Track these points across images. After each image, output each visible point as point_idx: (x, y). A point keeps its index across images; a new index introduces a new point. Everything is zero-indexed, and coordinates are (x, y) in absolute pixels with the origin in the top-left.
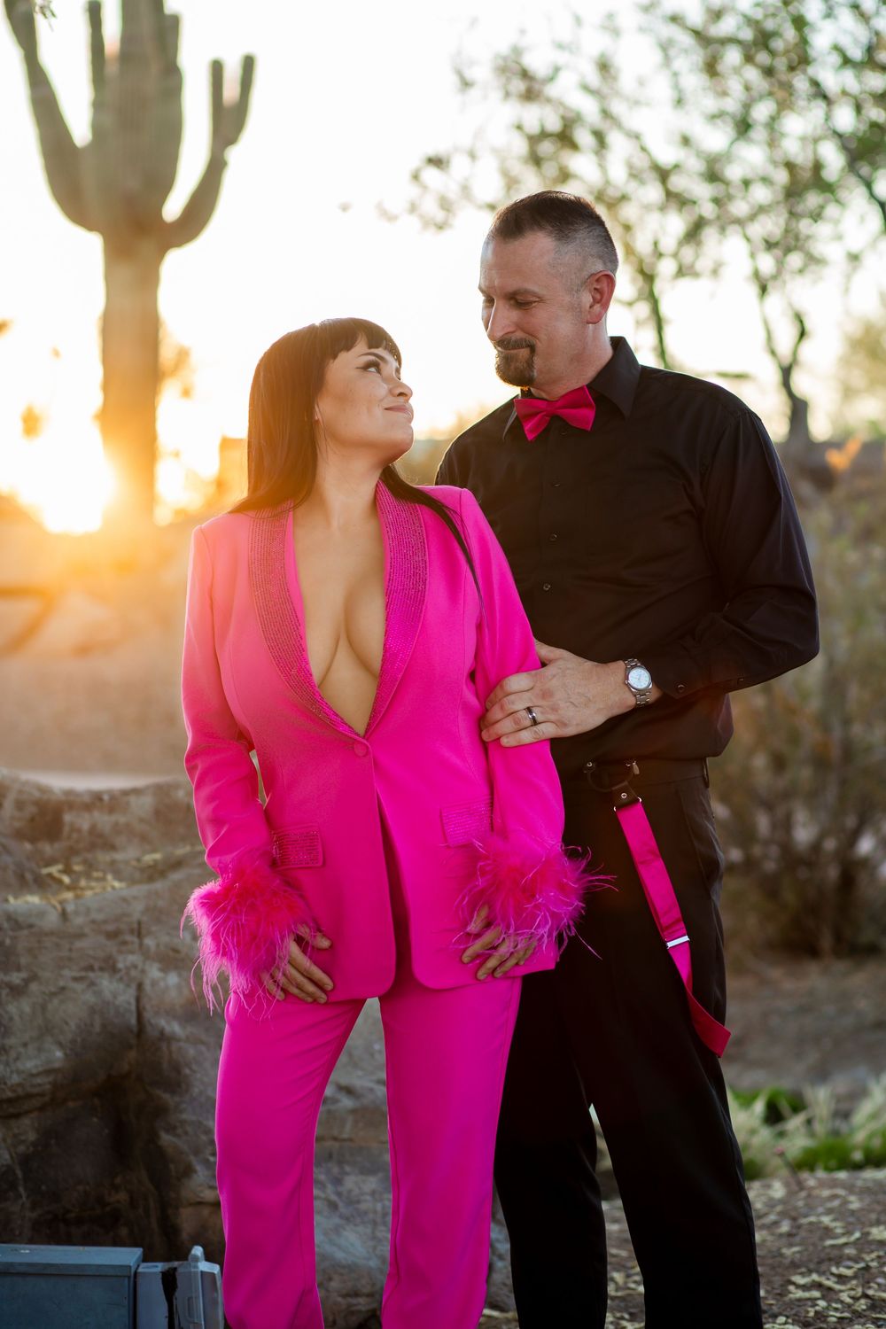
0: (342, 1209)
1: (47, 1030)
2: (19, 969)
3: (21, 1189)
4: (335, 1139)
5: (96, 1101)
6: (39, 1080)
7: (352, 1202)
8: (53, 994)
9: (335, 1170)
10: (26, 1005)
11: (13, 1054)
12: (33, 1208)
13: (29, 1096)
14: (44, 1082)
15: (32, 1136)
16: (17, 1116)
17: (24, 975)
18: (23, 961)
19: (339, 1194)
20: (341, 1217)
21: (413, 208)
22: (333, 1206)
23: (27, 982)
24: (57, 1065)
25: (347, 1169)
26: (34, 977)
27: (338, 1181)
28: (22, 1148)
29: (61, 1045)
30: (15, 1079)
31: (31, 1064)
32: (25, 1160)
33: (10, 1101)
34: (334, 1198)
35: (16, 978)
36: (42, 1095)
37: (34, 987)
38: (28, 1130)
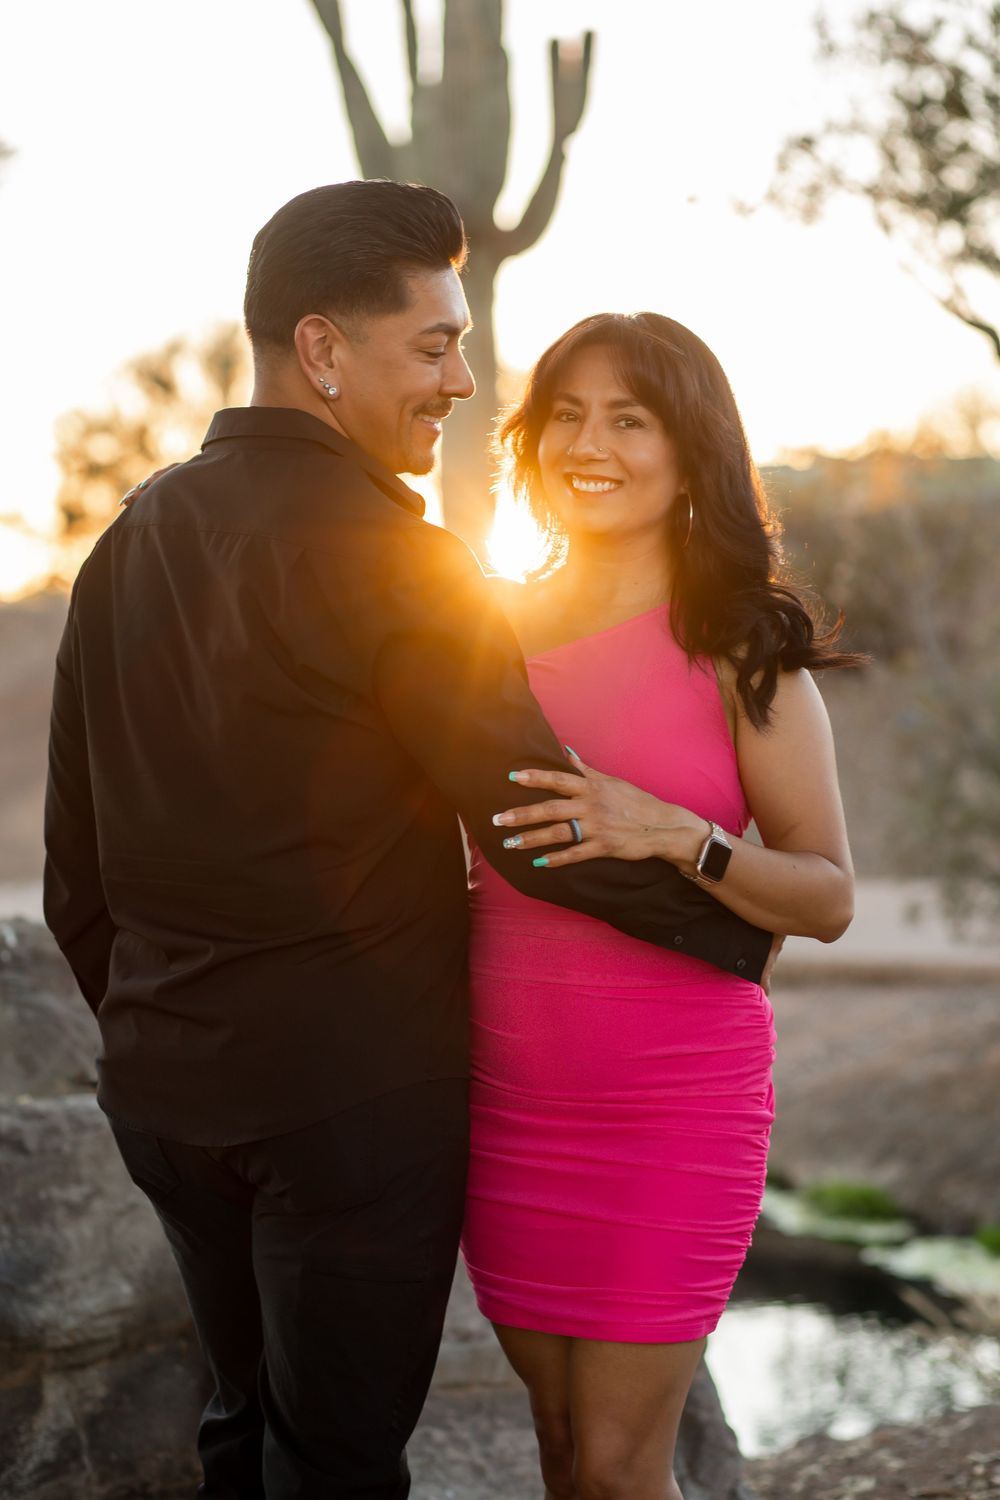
0: (492, 1475)
1: (113, 1259)
2: (78, 1181)
3: (86, 1460)
4: (485, 1384)
5: (183, 1344)
6: (102, 1323)
7: (503, 1464)
8: (121, 1214)
9: (484, 1425)
10: (86, 1228)
11: (69, 1290)
12: (102, 1480)
13: (92, 1343)
14: (110, 1325)
15: (101, 1391)
16: (82, 1366)
17: (85, 1189)
18: (86, 1171)
19: (487, 1456)
20: (491, 1485)
21: (773, 196)
22: (479, 1472)
23: (89, 1198)
24: (125, 1302)
25: (501, 1422)
26: (97, 1192)
27: (486, 1439)
28: (88, 1407)
29: (128, 1278)
30: (71, 1322)
31: (91, 1302)
32: (92, 1422)
33: (68, 1350)
34: (480, 1461)
35: (75, 1194)
36: (108, 1340)
37: (98, 1205)
38: (96, 1382)
